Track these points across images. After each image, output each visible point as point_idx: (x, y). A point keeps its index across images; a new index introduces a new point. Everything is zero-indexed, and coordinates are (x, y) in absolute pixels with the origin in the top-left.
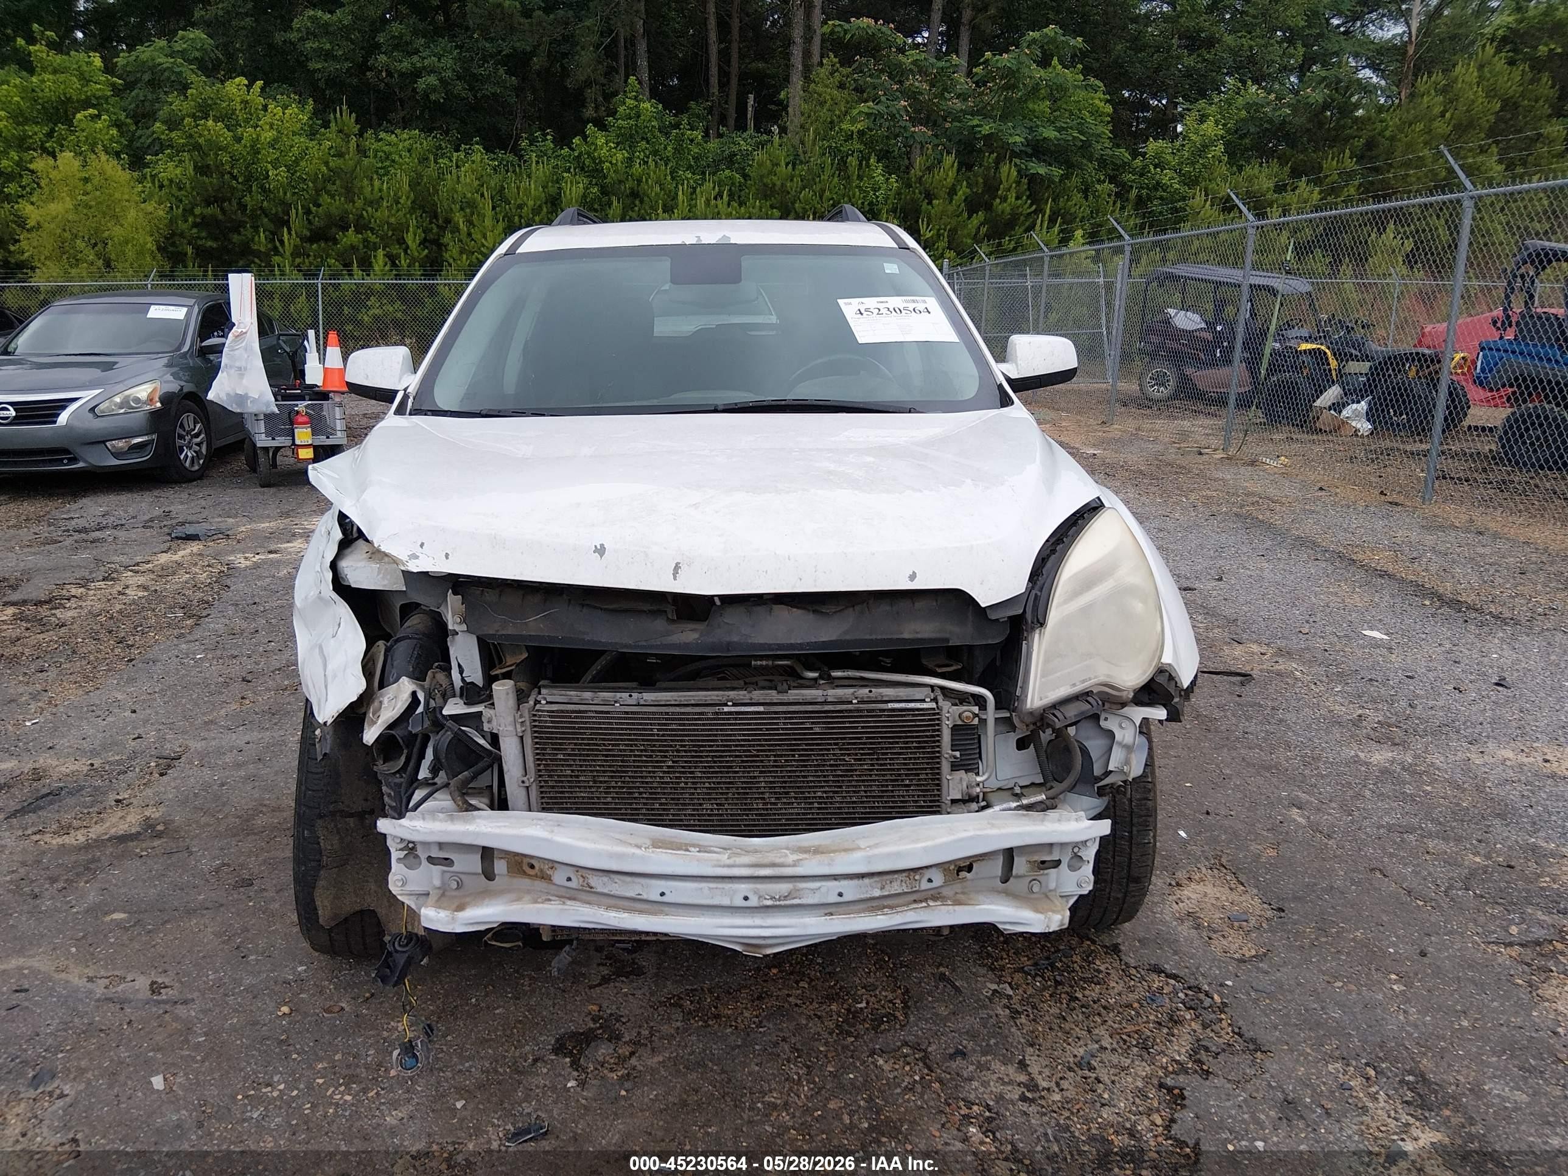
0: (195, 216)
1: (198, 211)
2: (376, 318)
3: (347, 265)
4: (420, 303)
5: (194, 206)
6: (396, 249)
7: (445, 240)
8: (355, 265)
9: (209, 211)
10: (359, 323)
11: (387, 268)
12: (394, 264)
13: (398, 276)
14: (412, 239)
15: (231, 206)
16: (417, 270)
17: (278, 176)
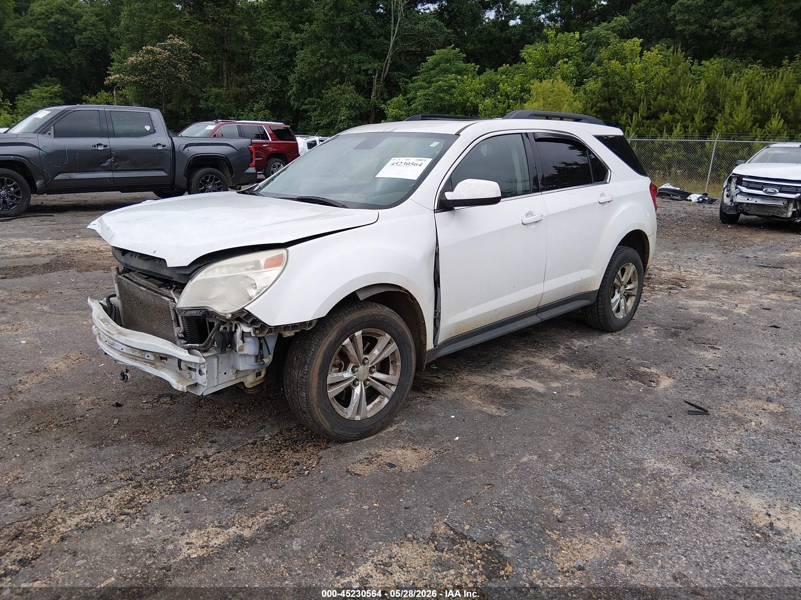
0: (597, 107)
1: (598, 105)
2: (669, 159)
3: (661, 132)
4: (695, 152)
5: (597, 102)
6: (688, 123)
7: (717, 118)
8: (665, 131)
9: (604, 104)
10: (659, 161)
11: (681, 133)
12: (685, 131)
13: (686, 137)
14: (698, 118)
15: (615, 102)
16: (697, 134)
17: (639, 86)
